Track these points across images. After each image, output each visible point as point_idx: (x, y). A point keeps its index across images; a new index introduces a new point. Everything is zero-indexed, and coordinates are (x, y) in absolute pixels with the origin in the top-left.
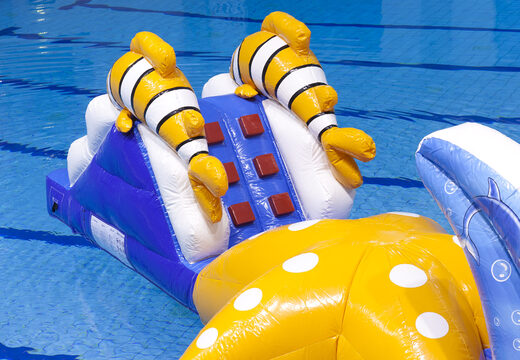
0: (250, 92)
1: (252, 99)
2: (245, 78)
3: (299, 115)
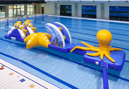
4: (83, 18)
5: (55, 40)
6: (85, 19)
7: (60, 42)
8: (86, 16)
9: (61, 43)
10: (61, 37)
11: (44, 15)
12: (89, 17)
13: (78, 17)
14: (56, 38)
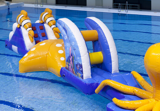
0: (42, 22)
1: (42, 23)
2: (41, 20)
3: (49, 26)
4: (116, 11)
5: (71, 59)
6: (123, 12)
7: (77, 65)
8: (125, 6)
9: (79, 66)
10: (81, 52)
11: (11, 4)
12: (132, 6)
13: (102, 7)
14: (72, 55)
